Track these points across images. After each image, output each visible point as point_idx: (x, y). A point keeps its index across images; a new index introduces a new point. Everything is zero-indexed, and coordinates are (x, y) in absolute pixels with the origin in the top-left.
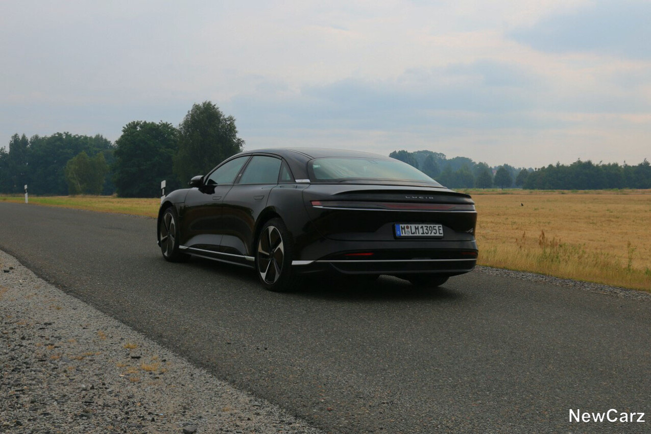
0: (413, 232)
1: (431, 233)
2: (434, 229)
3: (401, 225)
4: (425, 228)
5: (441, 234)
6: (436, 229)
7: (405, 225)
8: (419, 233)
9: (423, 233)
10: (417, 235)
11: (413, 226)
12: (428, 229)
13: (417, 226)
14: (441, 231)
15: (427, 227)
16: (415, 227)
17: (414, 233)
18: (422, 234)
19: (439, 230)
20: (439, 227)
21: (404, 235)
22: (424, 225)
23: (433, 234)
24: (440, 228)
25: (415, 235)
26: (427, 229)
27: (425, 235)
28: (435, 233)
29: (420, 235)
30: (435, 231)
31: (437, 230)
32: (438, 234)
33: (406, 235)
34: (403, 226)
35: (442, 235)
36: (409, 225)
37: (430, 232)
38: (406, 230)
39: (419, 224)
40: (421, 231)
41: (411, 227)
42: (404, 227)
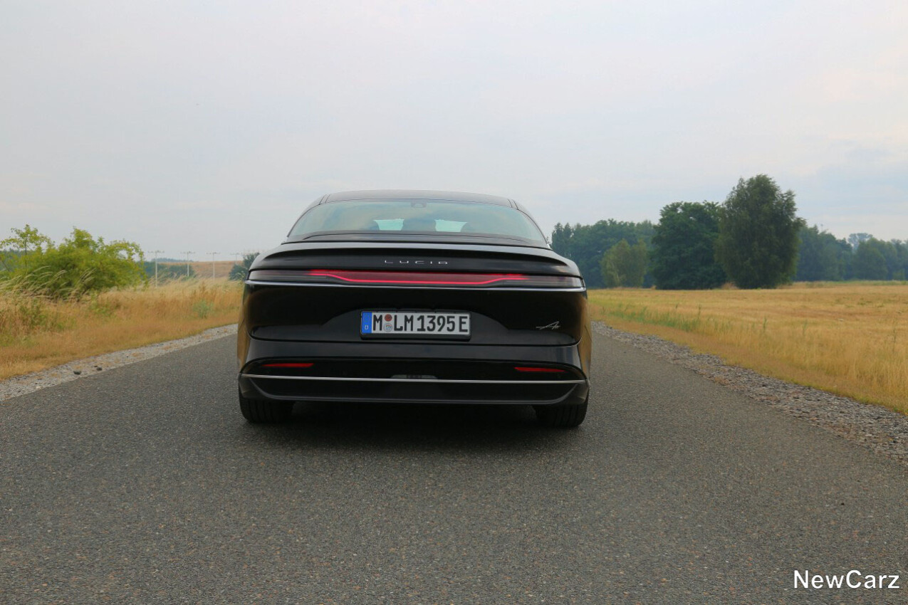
0: (398, 327)
1: (440, 330)
2: (449, 322)
3: (373, 314)
4: (427, 320)
5: (466, 331)
6: (453, 323)
7: (384, 314)
8: (412, 330)
9: (423, 329)
10: (409, 331)
11: (401, 316)
12: (435, 321)
13: (409, 315)
14: (466, 326)
15: (434, 317)
16: (406, 317)
17: (401, 329)
18: (419, 330)
19: (461, 323)
20: (461, 318)
21: (377, 331)
22: (425, 315)
23: (444, 332)
24: (463, 320)
25: (403, 332)
26: (431, 322)
27: (427, 332)
28: (448, 329)
29: (415, 332)
30: (450, 326)
31: (458, 324)
32: (456, 332)
33: (383, 332)
34: (378, 315)
35: (467, 333)
36: (393, 314)
37: (438, 327)
38: (384, 322)
39: (416, 312)
40: (417, 324)
41: (396, 317)
42: (381, 316)
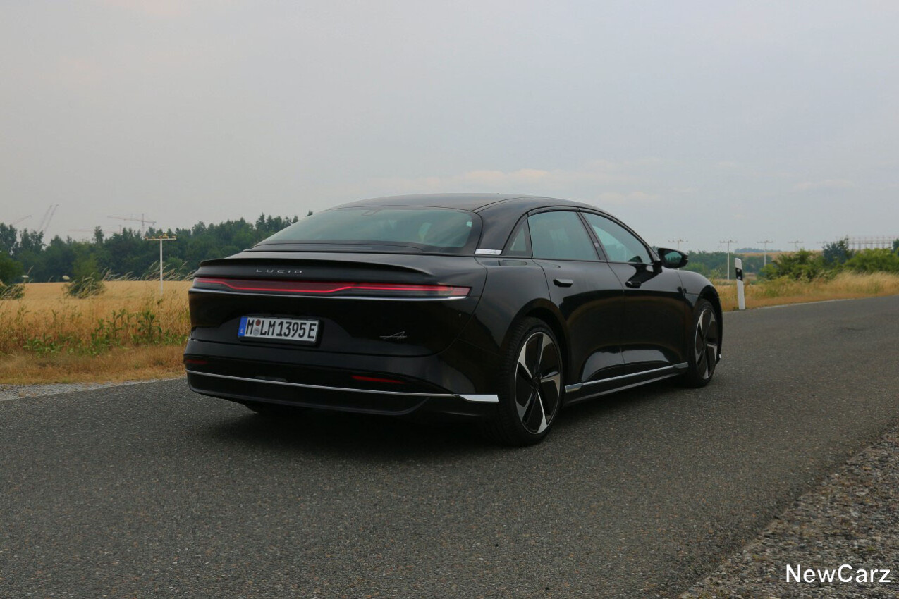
0: (263, 332)
1: (293, 336)
2: (301, 329)
3: (249, 319)
4: (285, 325)
5: (313, 337)
6: (304, 329)
7: (256, 319)
8: (273, 334)
9: (280, 335)
10: (270, 336)
11: (267, 322)
12: (291, 327)
13: (273, 320)
14: (314, 334)
15: (290, 323)
16: (270, 322)
17: (264, 334)
18: (278, 335)
19: (311, 330)
20: (311, 325)
21: (248, 335)
22: (285, 321)
23: (296, 338)
24: (313, 327)
25: (266, 336)
26: (288, 328)
27: (283, 337)
28: (300, 336)
29: (275, 337)
30: (302, 332)
31: (306, 331)
32: (305, 338)
33: (252, 335)
34: (251, 320)
35: (313, 340)
36: (261, 320)
37: (292, 333)
38: (255, 326)
39: (278, 318)
40: (277, 330)
41: (263, 321)
42: (253, 321)
